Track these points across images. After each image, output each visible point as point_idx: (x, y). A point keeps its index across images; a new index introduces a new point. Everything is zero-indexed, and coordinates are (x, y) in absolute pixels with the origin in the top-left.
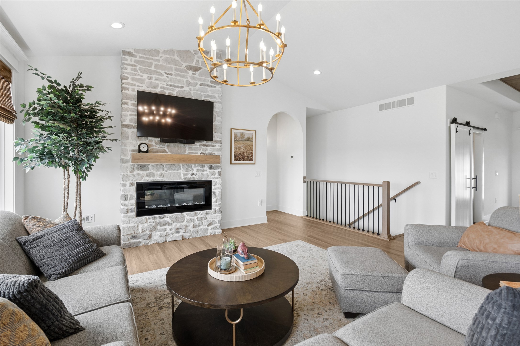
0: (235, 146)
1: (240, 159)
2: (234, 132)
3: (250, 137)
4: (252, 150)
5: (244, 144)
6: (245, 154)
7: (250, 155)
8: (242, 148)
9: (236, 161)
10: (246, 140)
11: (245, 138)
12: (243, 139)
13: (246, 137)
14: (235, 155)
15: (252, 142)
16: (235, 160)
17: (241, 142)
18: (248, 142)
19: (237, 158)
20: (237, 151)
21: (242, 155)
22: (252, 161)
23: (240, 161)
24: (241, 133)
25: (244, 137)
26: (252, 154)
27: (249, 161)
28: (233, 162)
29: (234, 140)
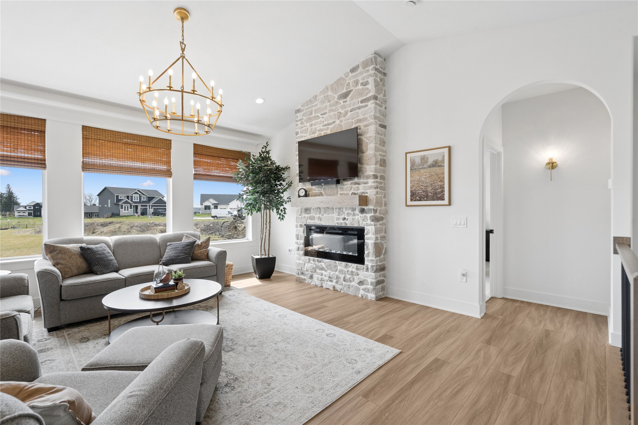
0: (412, 179)
1: (420, 198)
2: (410, 157)
3: (437, 160)
4: (442, 181)
5: (427, 174)
6: (429, 189)
7: (439, 190)
8: (423, 179)
9: (414, 201)
10: (429, 167)
11: (429, 163)
12: (425, 166)
13: (430, 161)
14: (411, 192)
15: (442, 168)
16: (411, 200)
17: (422, 171)
18: (435, 168)
19: (414, 196)
20: (416, 185)
21: (424, 191)
22: (444, 200)
23: (420, 200)
24: (421, 156)
25: (427, 162)
26: (444, 188)
27: (438, 200)
28: (409, 203)
29: (411, 170)
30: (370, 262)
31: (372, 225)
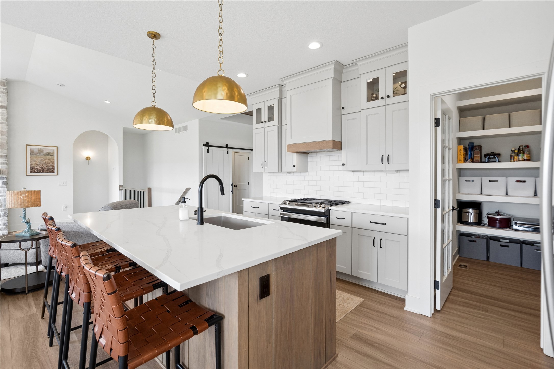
0: (31, 160)
1: (37, 171)
2: (30, 148)
3: (50, 152)
4: (53, 163)
5: (43, 158)
6: (45, 167)
7: (51, 168)
8: (40, 161)
9: (33, 172)
10: (44, 155)
11: (44, 153)
12: (41, 154)
13: (45, 152)
14: (31, 167)
15: (53, 156)
16: (31, 172)
17: (39, 157)
18: (48, 156)
19: (33, 170)
20: (34, 164)
21: (40, 168)
22: (54, 172)
23: (38, 172)
24: (39, 149)
25: (43, 152)
26: (54, 166)
27: (50, 172)
28: (29, 173)
29: (30, 155)
30: (3, 211)
31: (4, 187)
